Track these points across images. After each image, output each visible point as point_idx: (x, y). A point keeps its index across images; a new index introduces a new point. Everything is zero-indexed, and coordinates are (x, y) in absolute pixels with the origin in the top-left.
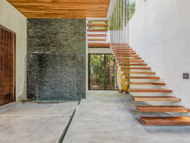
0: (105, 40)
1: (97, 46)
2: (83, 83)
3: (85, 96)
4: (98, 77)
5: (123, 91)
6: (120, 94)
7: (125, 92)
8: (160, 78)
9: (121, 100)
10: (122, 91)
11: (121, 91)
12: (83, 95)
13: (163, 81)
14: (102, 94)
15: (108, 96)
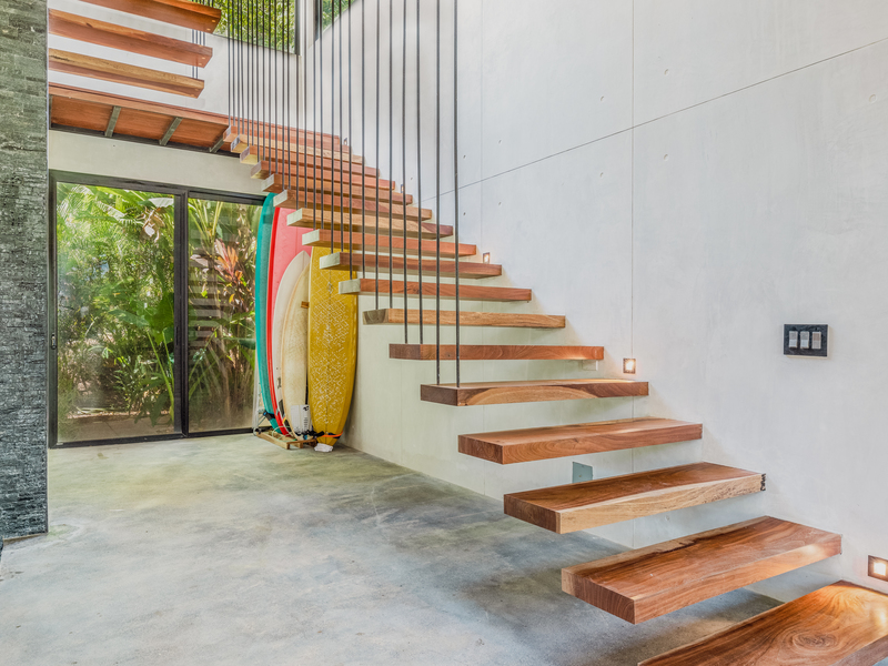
0: (192, 84)
1: (123, 126)
2: (16, 408)
3: (34, 514)
4: (111, 346)
5: (312, 437)
6: (303, 456)
7: (330, 439)
8: (608, 352)
9: (342, 508)
10: (309, 438)
11: (301, 438)
12: (21, 507)
13: (629, 366)
14: (172, 471)
15: (227, 488)
